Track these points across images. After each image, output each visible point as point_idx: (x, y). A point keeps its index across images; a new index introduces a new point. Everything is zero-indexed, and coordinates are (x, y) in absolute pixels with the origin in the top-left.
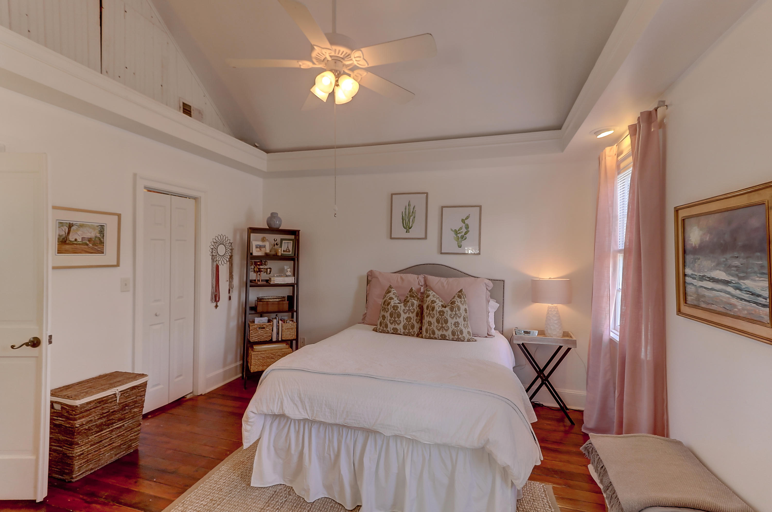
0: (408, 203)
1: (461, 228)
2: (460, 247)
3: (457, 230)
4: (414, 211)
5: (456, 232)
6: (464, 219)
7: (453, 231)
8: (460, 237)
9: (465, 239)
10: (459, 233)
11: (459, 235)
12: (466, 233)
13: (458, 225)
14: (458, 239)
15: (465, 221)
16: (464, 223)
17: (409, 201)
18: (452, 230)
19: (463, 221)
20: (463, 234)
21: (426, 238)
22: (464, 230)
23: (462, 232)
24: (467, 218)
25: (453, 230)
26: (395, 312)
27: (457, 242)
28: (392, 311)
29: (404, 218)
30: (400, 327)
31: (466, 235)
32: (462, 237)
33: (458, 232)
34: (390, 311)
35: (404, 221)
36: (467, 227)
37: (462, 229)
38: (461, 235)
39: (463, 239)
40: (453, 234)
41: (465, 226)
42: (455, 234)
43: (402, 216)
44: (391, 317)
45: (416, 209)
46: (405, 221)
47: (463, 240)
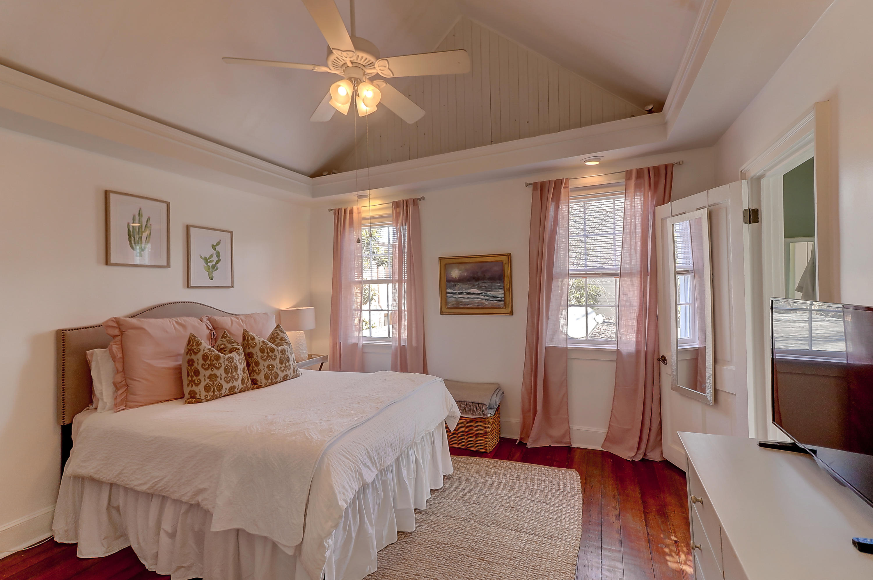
0: (138, 211)
1: (211, 255)
2: (212, 279)
3: (208, 258)
4: (149, 225)
5: (206, 261)
6: (215, 245)
7: (203, 259)
8: (211, 266)
9: (217, 269)
10: (210, 262)
11: (210, 264)
12: (217, 262)
13: (208, 252)
14: (209, 269)
15: (216, 247)
16: (215, 250)
17: (140, 209)
18: (201, 257)
19: (214, 247)
20: (214, 263)
21: (168, 265)
22: (215, 258)
23: (213, 260)
24: (218, 244)
25: (203, 257)
26: (231, 365)
27: (208, 273)
28: (227, 364)
29: (132, 233)
30: (238, 384)
31: (217, 265)
32: (213, 267)
33: (209, 260)
34: (223, 366)
35: (132, 237)
36: (218, 255)
37: (212, 257)
38: (212, 264)
39: (214, 269)
40: (203, 262)
41: (216, 254)
42: (205, 262)
43: (127, 229)
44: (227, 374)
45: (151, 222)
46: (134, 238)
47: (215, 271)
